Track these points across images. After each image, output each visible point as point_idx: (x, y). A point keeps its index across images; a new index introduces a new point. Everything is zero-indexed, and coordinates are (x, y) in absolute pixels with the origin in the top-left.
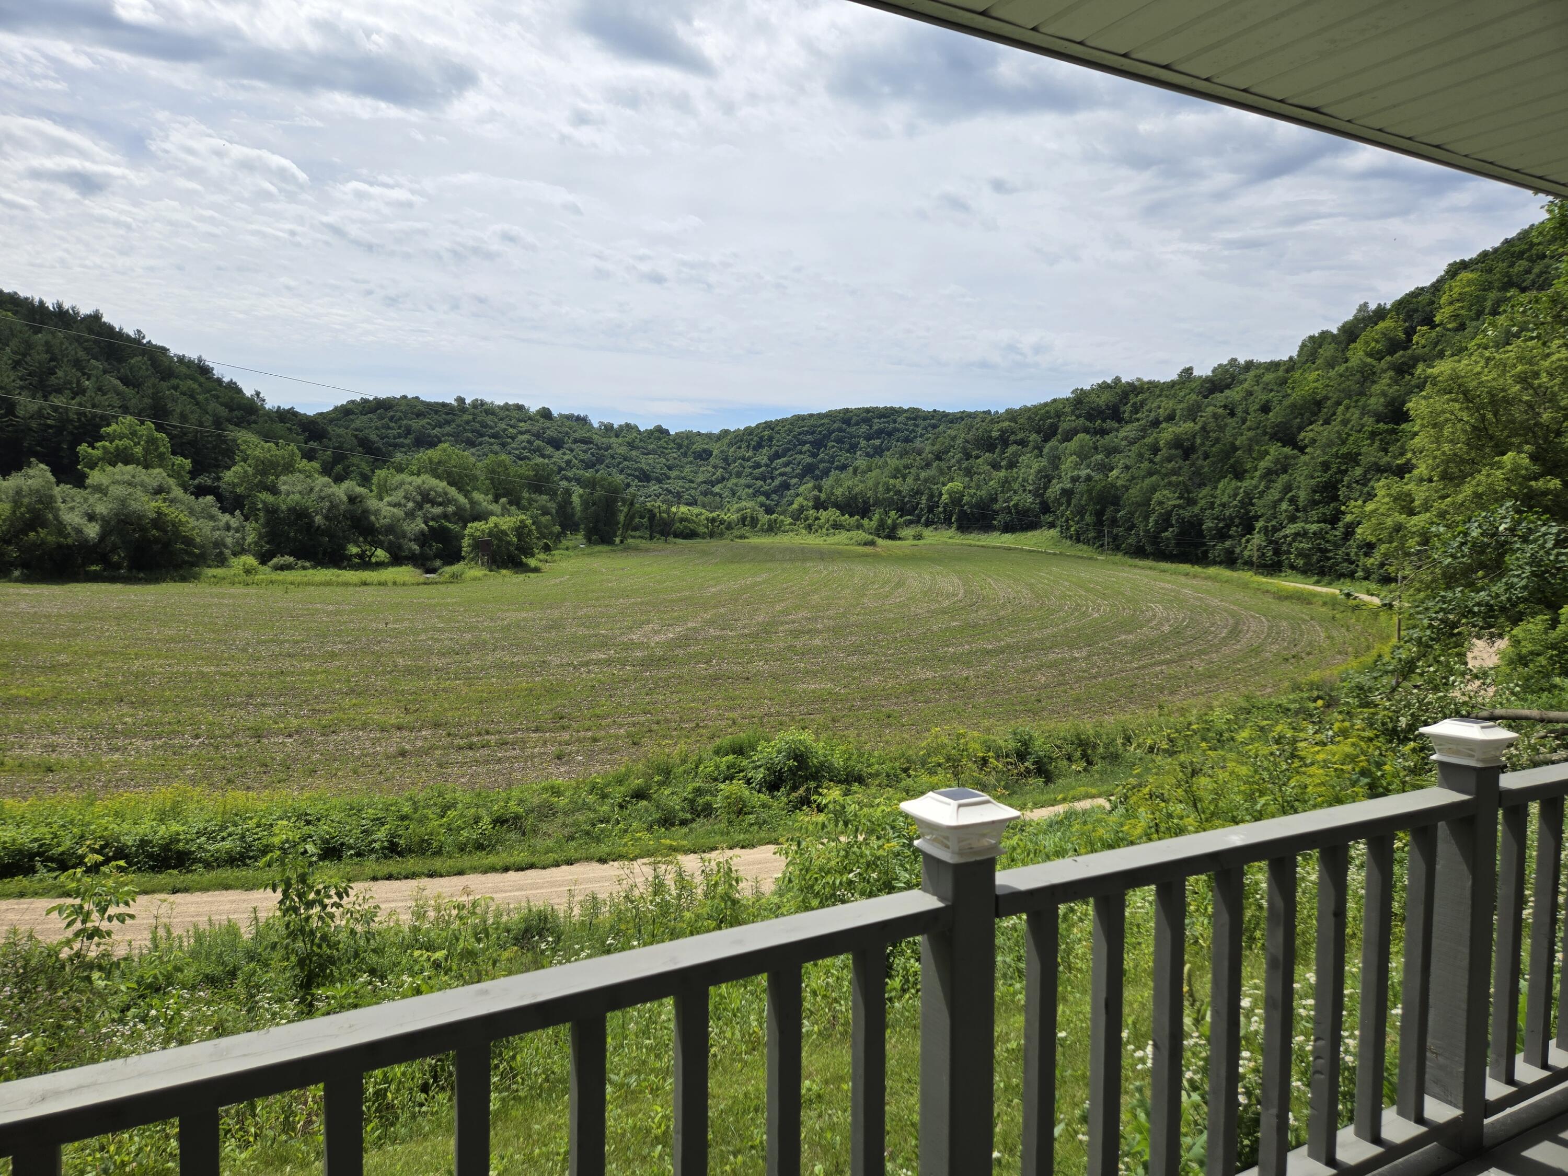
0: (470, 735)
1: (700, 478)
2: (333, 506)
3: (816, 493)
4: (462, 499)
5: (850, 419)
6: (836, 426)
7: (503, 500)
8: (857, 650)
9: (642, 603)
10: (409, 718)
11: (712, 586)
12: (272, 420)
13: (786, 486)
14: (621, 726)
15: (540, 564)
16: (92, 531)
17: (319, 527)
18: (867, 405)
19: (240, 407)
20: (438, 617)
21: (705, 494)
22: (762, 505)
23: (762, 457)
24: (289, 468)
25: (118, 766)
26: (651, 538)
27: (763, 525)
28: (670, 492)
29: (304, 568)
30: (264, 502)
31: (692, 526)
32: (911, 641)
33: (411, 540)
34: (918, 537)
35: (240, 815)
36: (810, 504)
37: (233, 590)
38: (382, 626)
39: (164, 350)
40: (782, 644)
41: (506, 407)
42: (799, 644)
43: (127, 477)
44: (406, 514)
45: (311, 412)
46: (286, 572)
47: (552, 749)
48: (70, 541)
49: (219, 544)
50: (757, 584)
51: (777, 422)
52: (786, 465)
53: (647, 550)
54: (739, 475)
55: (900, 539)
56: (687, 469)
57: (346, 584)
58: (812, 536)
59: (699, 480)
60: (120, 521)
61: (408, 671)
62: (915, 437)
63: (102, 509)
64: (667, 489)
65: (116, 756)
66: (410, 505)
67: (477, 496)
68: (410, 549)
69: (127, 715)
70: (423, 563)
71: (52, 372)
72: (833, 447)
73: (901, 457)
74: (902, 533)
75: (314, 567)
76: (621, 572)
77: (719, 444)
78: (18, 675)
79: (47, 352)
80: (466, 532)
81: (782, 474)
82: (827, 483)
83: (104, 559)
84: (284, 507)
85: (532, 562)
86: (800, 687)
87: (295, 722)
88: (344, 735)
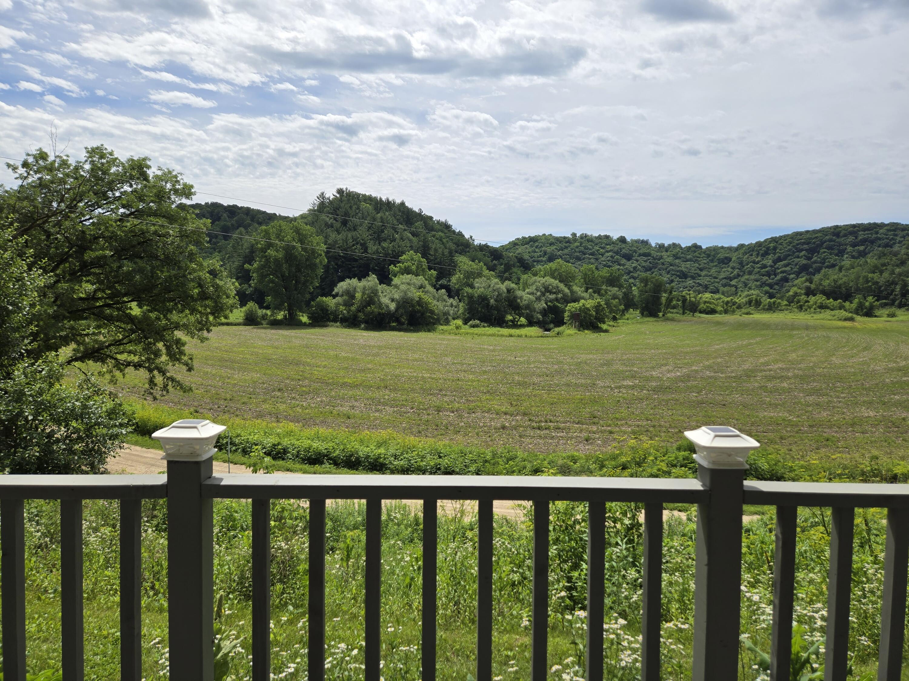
0: (541, 421)
1: (722, 275)
2: (499, 295)
3: (808, 284)
4: (566, 290)
5: (840, 232)
6: (827, 237)
7: (590, 290)
8: (817, 392)
9: (665, 353)
10: (512, 409)
11: (717, 345)
12: (476, 250)
13: (786, 280)
14: (630, 426)
15: (609, 328)
16: (393, 306)
17: (492, 305)
18: (854, 222)
19: (462, 244)
20: (543, 355)
21: (724, 285)
22: (766, 292)
23: (768, 261)
24: (480, 275)
25: (376, 419)
26: (684, 313)
27: (765, 305)
28: (700, 285)
29: (484, 327)
30: (467, 292)
31: (712, 306)
32: (863, 389)
33: (538, 313)
34: (893, 315)
35: (412, 449)
36: (803, 292)
37: (450, 337)
38: (513, 358)
39: (431, 218)
40: (756, 385)
41: (600, 237)
42: (770, 385)
43: (408, 281)
44: (536, 299)
45: (496, 246)
46: (475, 329)
47: (584, 435)
48: (383, 311)
49: (446, 314)
50: (750, 344)
51: (781, 237)
52: (786, 266)
53: (679, 321)
54: (750, 273)
55: (876, 316)
56: (713, 270)
57: (502, 336)
58: (802, 314)
59: (721, 277)
60: (404, 302)
61: (519, 384)
62: (895, 243)
63: (397, 296)
64: (698, 283)
65: (377, 414)
66: (539, 293)
67: (575, 288)
68: (537, 318)
69: (387, 395)
70: (544, 326)
71: (383, 231)
72: (825, 252)
73: (880, 258)
74: (877, 312)
75: (489, 326)
76: (658, 334)
77: (736, 254)
78: (350, 373)
79: (381, 222)
80: (567, 309)
81: (782, 272)
82: (817, 278)
83: (397, 320)
84: (476, 295)
85: (604, 327)
86: (761, 415)
87: (457, 405)
88: (479, 414)
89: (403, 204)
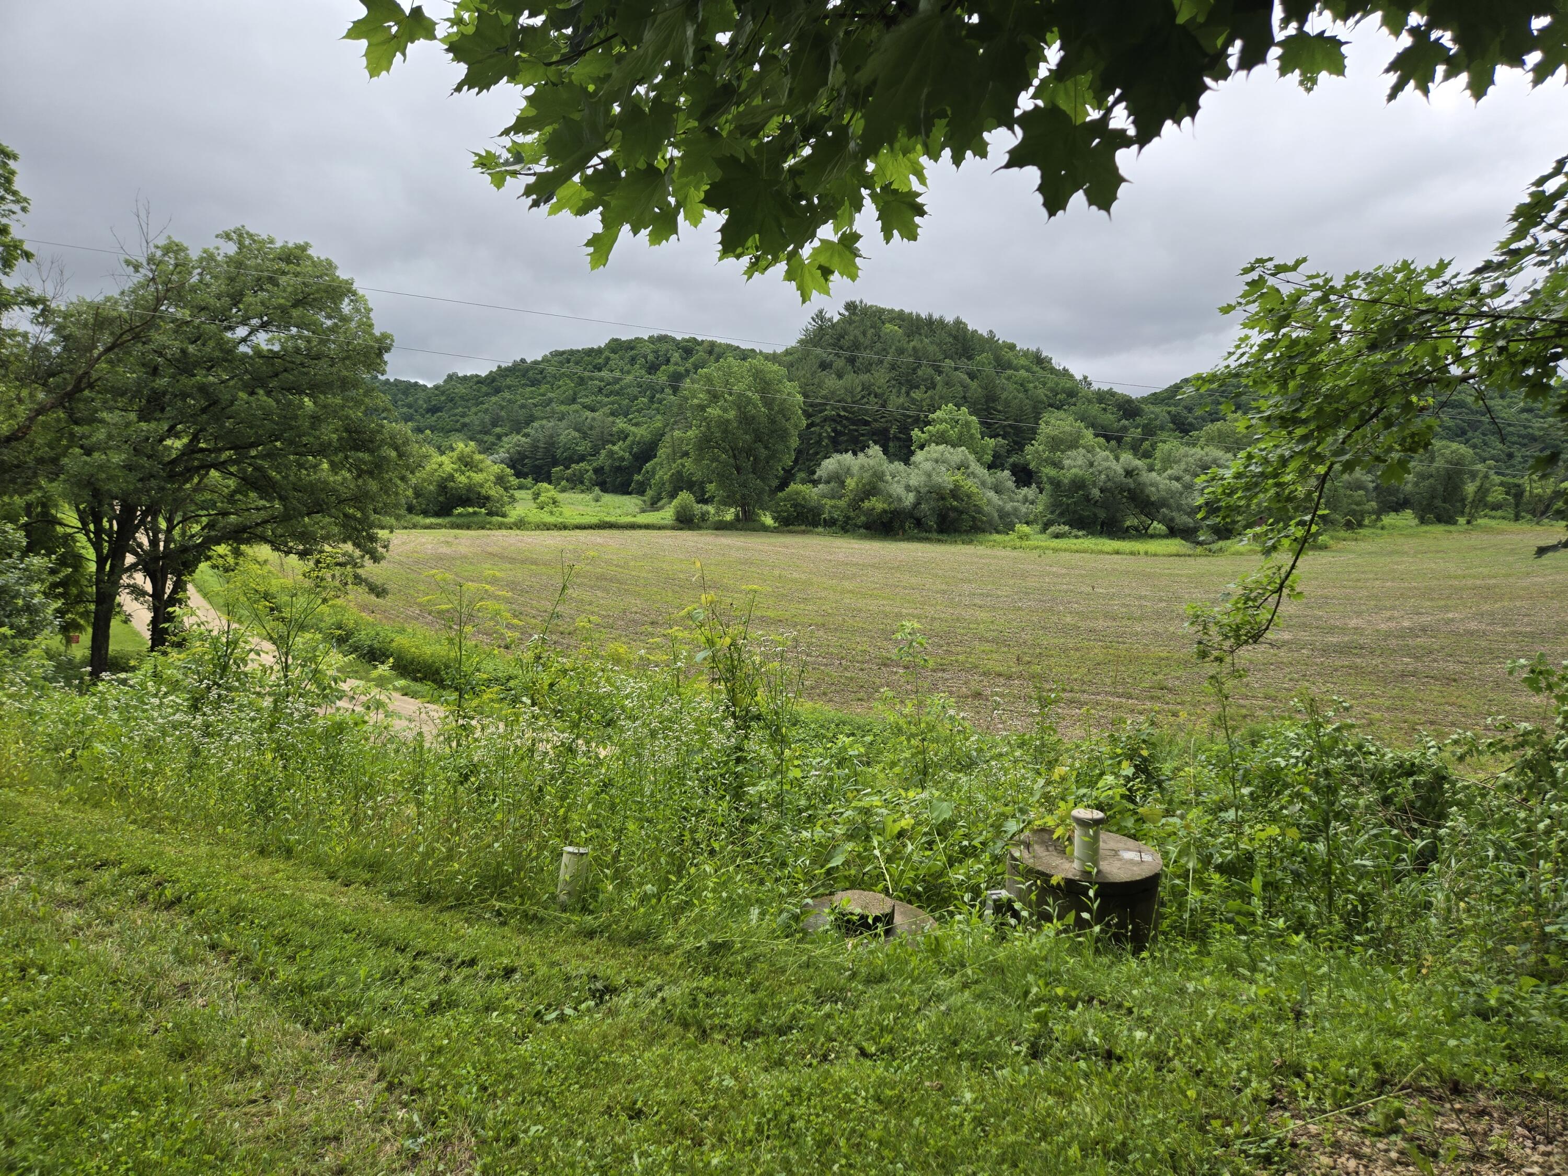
2: (1110, 480)
17: (1095, 499)
24: (1075, 445)
29: (1077, 537)
30: (1050, 476)
33: (1185, 514)
43: (938, 455)
44: (1185, 488)
46: (1057, 540)
48: (893, 507)
60: (928, 492)
66: (1188, 478)
68: (1183, 522)
70: (1194, 537)
75: (1086, 536)
84: (1066, 480)
89: (958, 322)
